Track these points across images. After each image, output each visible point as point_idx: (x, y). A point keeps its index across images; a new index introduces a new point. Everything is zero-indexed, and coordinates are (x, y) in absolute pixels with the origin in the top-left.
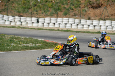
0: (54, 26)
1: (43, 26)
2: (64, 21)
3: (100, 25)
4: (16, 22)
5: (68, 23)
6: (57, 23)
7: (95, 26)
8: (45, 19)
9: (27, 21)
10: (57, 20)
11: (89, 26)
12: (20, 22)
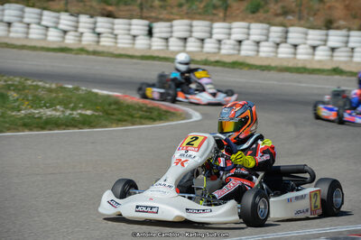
0: (202, 47)
1: (168, 46)
2: (234, 31)
3: (351, 45)
4: (82, 33)
5: (248, 39)
6: (211, 37)
7: (333, 49)
8: (171, 26)
9: (116, 32)
10: (212, 28)
11: (314, 48)
12: (94, 32)
